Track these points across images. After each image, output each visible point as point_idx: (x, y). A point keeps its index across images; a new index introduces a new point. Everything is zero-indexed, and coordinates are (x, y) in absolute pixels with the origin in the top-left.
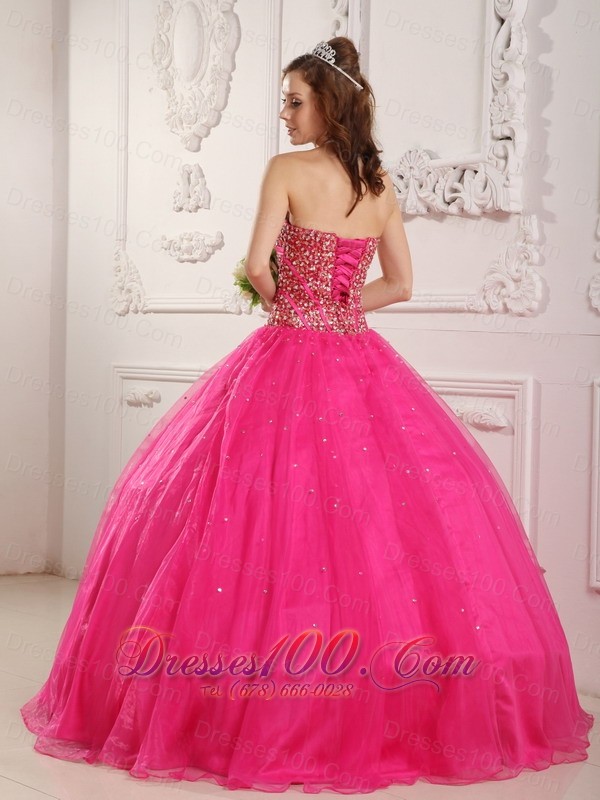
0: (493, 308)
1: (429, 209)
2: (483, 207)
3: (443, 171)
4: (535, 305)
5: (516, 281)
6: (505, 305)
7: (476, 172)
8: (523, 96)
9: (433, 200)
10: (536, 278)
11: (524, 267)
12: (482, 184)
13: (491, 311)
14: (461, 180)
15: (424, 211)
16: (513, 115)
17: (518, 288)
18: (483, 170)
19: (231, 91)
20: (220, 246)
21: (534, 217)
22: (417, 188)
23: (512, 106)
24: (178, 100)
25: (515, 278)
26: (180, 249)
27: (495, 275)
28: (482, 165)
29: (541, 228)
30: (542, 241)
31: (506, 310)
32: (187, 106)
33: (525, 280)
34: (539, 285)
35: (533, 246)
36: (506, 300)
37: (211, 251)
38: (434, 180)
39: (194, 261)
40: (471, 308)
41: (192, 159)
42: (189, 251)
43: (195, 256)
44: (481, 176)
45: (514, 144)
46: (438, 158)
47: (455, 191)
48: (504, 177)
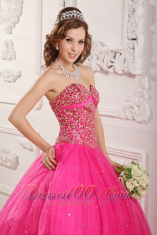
0: (128, 118)
1: (101, 69)
2: (124, 71)
3: (107, 52)
4: (146, 119)
5: (138, 106)
6: (133, 117)
7: (121, 54)
8: (142, 19)
9: (103, 66)
10: (147, 106)
11: (142, 100)
12: (124, 60)
13: (127, 119)
14: (115, 57)
15: (99, 70)
16: (137, 28)
17: (139, 110)
18: (124, 54)
19: (23, 8)
20: (20, 76)
21: (146, 77)
22: (96, 59)
23: (137, 24)
24: (3, 10)
25: (137, 105)
26: (4, 76)
27: (129, 103)
28: (123, 51)
29: (149, 83)
30: (150, 89)
31: (134, 120)
32: (6, 14)
33: (142, 107)
34: (148, 109)
35: (145, 91)
36: (134, 115)
37: (16, 78)
38: (103, 56)
39: (10, 82)
40: (119, 116)
41: (9, 37)
42: (8, 77)
43: (10, 80)
44: (123, 56)
45: (137, 42)
46: (105, 46)
47: (113, 62)
48: (133, 58)
